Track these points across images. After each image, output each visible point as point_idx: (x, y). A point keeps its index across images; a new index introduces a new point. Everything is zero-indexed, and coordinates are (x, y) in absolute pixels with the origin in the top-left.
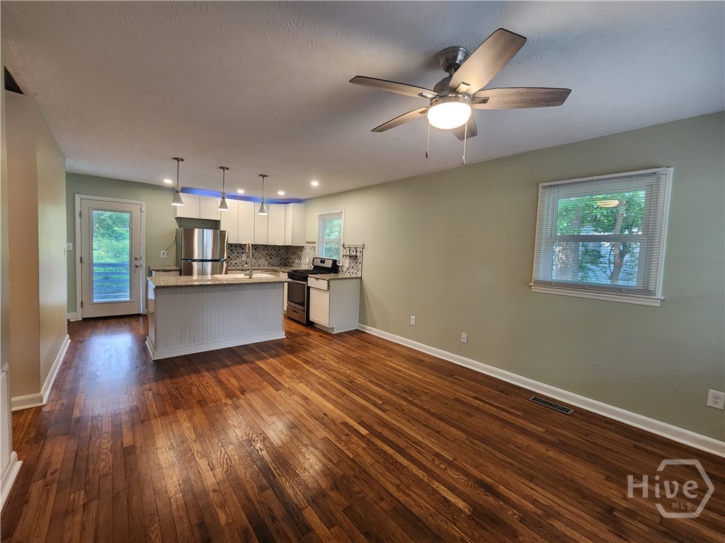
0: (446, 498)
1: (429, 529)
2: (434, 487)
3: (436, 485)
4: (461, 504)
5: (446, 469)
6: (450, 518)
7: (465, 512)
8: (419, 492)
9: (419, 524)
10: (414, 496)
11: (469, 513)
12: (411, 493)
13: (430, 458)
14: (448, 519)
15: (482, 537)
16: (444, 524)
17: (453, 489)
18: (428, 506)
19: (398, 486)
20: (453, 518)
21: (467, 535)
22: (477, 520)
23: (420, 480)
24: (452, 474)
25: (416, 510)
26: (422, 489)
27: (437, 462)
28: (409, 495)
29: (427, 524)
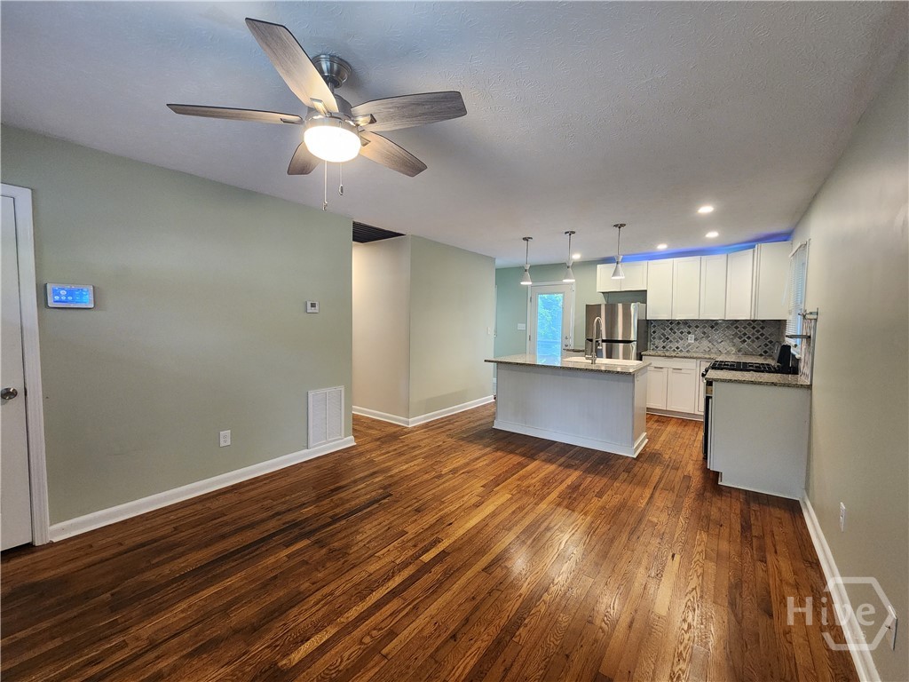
0: (308, 640)
1: (268, 622)
2: (328, 628)
3: (331, 631)
4: (296, 656)
5: (361, 643)
6: (278, 643)
7: (282, 660)
8: (321, 613)
9: (277, 614)
10: (314, 609)
11: (280, 664)
12: (320, 605)
13: (383, 625)
14: (277, 640)
15: (244, 675)
16: (271, 635)
17: (322, 649)
18: (299, 621)
19: (331, 594)
20: (278, 646)
21: (250, 658)
22: (268, 673)
23: (341, 614)
24: (351, 650)
25: (295, 611)
26: (323, 617)
27: (374, 633)
28: (317, 604)
29: (275, 620)
